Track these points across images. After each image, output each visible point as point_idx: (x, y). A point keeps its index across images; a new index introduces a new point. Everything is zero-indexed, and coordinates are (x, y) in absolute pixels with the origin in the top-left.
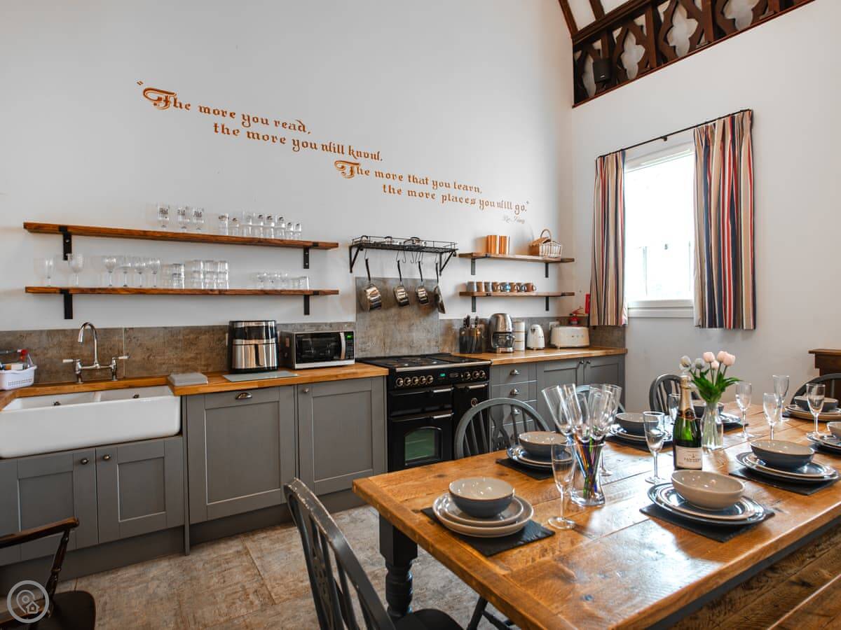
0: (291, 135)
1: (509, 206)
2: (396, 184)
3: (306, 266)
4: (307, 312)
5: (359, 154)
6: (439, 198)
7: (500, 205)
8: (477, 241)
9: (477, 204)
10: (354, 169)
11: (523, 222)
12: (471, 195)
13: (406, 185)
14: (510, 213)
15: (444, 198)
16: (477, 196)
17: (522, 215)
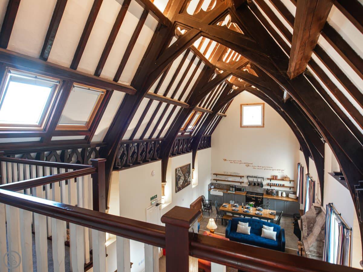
0: (239, 162)
1: (280, 170)
2: (255, 167)
3: (241, 179)
4: (241, 184)
8: (271, 176)
10: (248, 166)
11: (283, 173)
15: (264, 169)
16: (272, 169)
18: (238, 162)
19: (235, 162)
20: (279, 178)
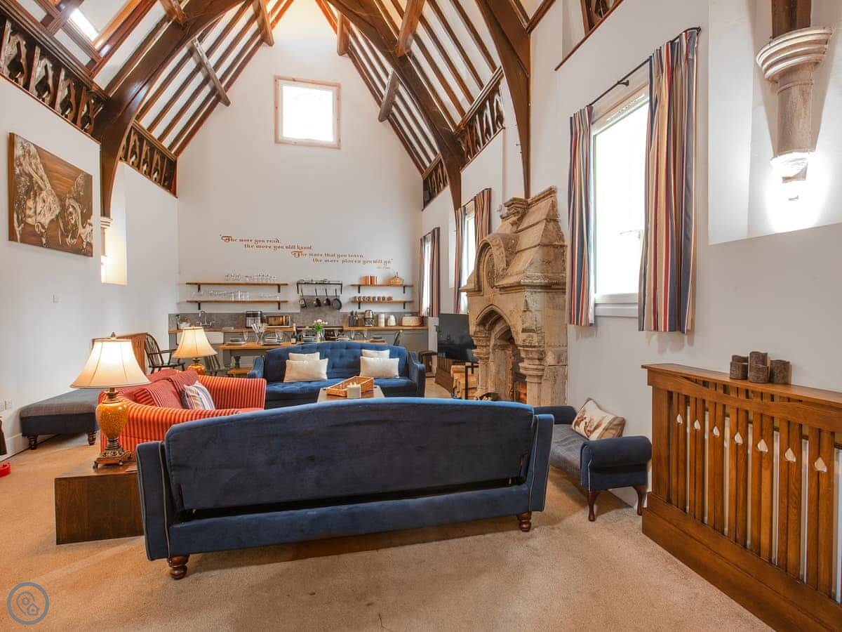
0: (273, 244)
1: (381, 262)
2: (319, 258)
3: (279, 291)
4: (279, 308)
5: (302, 248)
6: (340, 262)
7: (375, 262)
8: (361, 279)
9: (362, 262)
10: (299, 254)
11: (389, 268)
12: (358, 259)
13: (324, 258)
14: (382, 265)
15: (343, 262)
16: (362, 259)
17: (388, 265)
18: (269, 244)
19: (259, 244)
20: (379, 281)
